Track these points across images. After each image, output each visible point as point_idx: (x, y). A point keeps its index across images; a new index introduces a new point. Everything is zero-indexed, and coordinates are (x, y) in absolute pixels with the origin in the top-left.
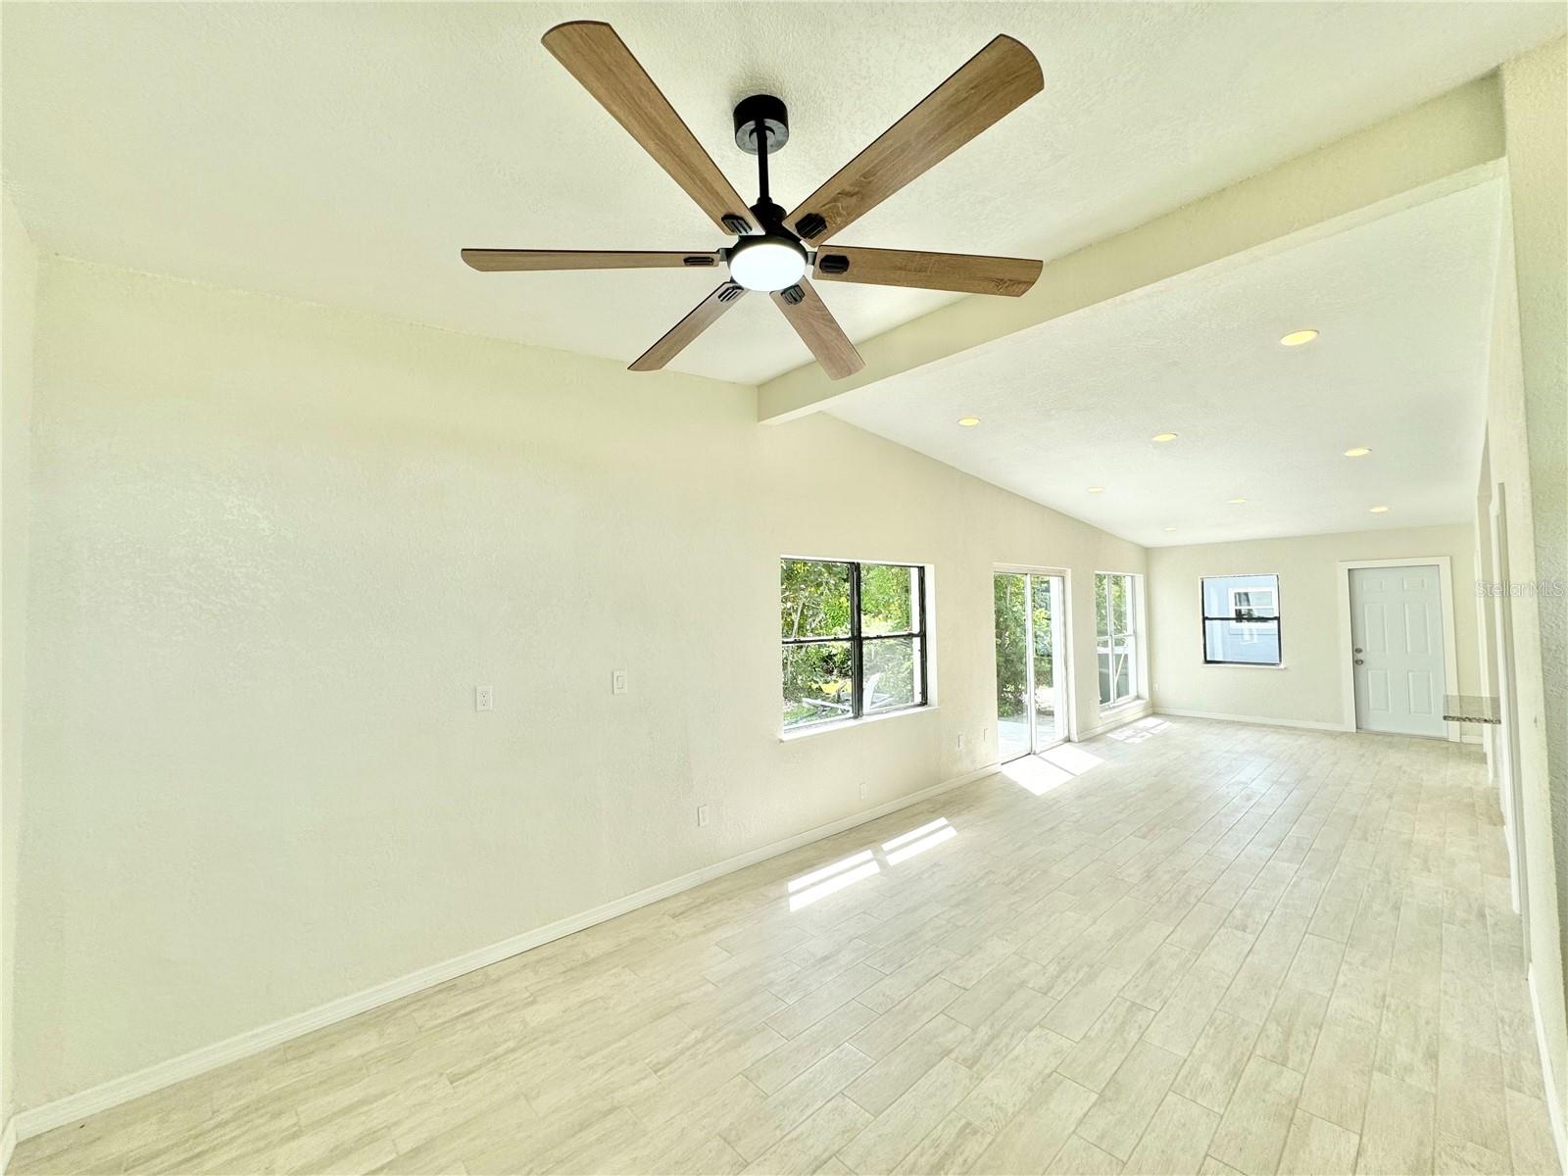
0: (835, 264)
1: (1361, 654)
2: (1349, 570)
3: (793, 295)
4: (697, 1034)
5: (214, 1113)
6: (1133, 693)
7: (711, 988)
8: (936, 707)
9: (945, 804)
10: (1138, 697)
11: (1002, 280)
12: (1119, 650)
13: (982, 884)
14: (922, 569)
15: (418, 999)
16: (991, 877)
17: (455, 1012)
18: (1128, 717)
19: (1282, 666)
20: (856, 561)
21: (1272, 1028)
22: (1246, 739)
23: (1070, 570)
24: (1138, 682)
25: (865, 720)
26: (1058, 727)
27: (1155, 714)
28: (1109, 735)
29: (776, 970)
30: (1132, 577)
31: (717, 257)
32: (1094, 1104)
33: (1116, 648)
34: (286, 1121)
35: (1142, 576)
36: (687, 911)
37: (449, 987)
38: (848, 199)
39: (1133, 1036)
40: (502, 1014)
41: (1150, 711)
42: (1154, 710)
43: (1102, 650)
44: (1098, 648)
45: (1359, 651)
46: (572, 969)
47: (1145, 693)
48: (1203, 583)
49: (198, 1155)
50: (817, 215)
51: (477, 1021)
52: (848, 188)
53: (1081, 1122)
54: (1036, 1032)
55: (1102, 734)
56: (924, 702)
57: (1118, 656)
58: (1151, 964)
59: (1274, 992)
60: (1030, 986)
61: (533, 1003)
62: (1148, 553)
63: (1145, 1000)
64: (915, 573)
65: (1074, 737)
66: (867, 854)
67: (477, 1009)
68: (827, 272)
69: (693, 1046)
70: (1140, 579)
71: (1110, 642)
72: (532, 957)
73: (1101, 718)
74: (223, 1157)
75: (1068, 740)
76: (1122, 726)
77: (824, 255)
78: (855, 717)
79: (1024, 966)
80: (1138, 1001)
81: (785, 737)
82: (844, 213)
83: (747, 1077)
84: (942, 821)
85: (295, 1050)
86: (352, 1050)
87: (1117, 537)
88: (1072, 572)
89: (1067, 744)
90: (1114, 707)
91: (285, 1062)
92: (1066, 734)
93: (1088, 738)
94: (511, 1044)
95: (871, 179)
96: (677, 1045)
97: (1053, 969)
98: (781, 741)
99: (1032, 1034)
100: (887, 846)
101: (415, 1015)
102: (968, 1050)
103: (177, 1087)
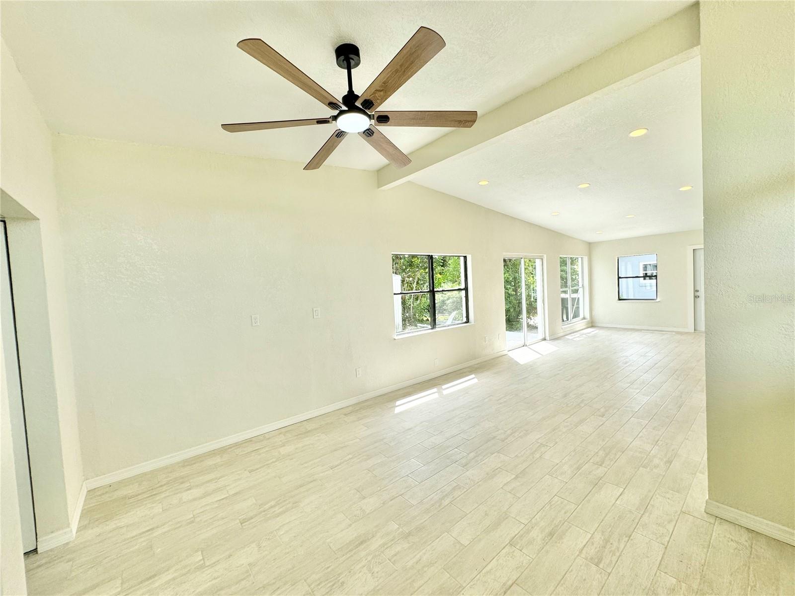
0: (383, 119)
1: (699, 292)
2: (694, 250)
3: (369, 133)
4: (350, 456)
5: (159, 482)
6: (581, 316)
7: (358, 440)
8: (473, 323)
9: (476, 369)
10: (584, 318)
11: (460, 121)
12: (574, 296)
13: (487, 400)
14: (465, 257)
15: (237, 445)
16: (491, 397)
17: (251, 449)
18: (578, 327)
19: (658, 300)
20: (430, 254)
21: (601, 453)
22: (636, 336)
23: (545, 255)
24: (584, 311)
25: (437, 329)
26: (540, 334)
27: (592, 326)
28: (566, 337)
29: (387, 434)
30: (582, 258)
31: (330, 120)
32: (513, 479)
33: (572, 295)
34: (187, 485)
35: (587, 257)
36: (351, 412)
37: (250, 440)
38: (380, 93)
39: (537, 455)
40: (270, 450)
41: (590, 325)
42: (592, 324)
43: (563, 296)
44: (561, 294)
45: (697, 291)
46: (300, 434)
47: (588, 316)
48: (618, 259)
49: (154, 495)
50: (369, 100)
51: (261, 452)
52: (378, 88)
53: (505, 484)
54: (496, 454)
55: (563, 336)
56: (468, 321)
57: (574, 300)
58: (554, 430)
59: (607, 439)
60: (498, 438)
61: (284, 446)
62: (590, 246)
63: (547, 443)
64: (462, 259)
65: (548, 338)
66: (435, 390)
67: (260, 448)
68: (381, 123)
69: (348, 460)
70: (586, 259)
71: (569, 291)
72: (283, 430)
73: (562, 328)
74: (163, 495)
75: (545, 339)
76: (574, 332)
77: (377, 115)
78: (432, 329)
79: (498, 431)
80: (544, 443)
81: (396, 338)
82: (379, 98)
83: (369, 470)
84: (473, 376)
85: (187, 463)
86: (210, 462)
87: (572, 238)
88: (547, 256)
89: (543, 342)
90: (571, 323)
91: (184, 466)
92: (544, 337)
93: (555, 338)
94: (274, 460)
95: (387, 84)
96: (341, 459)
97: (509, 432)
98: (395, 339)
99: (494, 455)
100: (444, 387)
101: (235, 450)
102: (464, 461)
103: (145, 474)
